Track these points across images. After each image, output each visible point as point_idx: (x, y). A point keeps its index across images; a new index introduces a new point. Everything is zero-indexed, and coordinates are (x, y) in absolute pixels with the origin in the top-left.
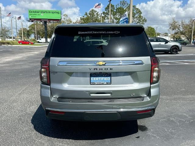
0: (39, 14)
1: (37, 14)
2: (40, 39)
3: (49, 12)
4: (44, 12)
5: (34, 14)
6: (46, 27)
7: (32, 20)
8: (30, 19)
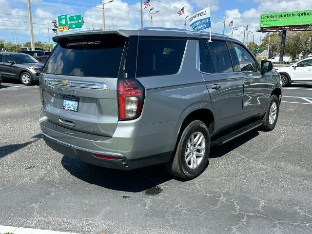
0: (275, 19)
1: (273, 19)
2: (274, 58)
3: (293, 15)
4: (285, 16)
5: (268, 19)
6: (284, 39)
7: (263, 30)
8: (261, 28)
